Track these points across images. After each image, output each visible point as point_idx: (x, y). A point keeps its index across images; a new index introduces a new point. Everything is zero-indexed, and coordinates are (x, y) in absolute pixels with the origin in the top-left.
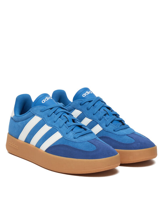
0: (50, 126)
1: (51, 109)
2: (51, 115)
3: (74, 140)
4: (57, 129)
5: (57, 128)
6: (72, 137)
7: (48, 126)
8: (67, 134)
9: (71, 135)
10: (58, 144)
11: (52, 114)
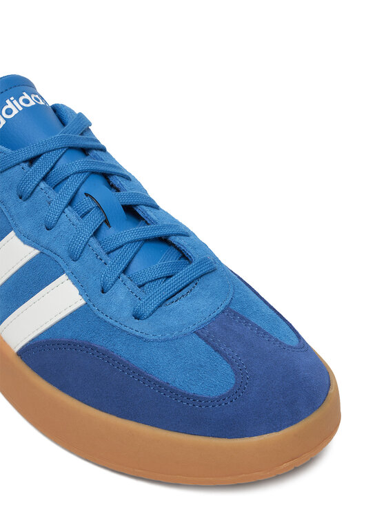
0: (30, 245)
1: (31, 161)
2: (32, 192)
3: (137, 327)
4: (61, 262)
5: (58, 259)
6: (127, 313)
7: (22, 244)
8: (103, 292)
9: (121, 299)
10: (68, 335)
11: (38, 185)
